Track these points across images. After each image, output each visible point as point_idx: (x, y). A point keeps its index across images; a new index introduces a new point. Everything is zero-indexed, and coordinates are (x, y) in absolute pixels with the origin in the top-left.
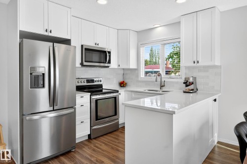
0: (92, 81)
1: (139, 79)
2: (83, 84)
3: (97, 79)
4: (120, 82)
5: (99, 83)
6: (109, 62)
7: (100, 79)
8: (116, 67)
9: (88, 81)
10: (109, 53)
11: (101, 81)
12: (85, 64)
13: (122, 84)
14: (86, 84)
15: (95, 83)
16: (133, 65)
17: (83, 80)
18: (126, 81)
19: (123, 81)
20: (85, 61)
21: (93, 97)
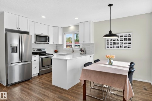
0: (41, 50)
1: (63, 49)
2: (36, 51)
3: (43, 49)
5: (44, 51)
6: (49, 41)
7: (44, 49)
8: (52, 43)
9: (39, 50)
10: (49, 37)
11: (45, 50)
12: (36, 42)
13: (56, 51)
14: (37, 51)
15: (42, 51)
16: (60, 43)
17: (36, 50)
18: (57, 50)
20: (37, 41)
21: (40, 57)
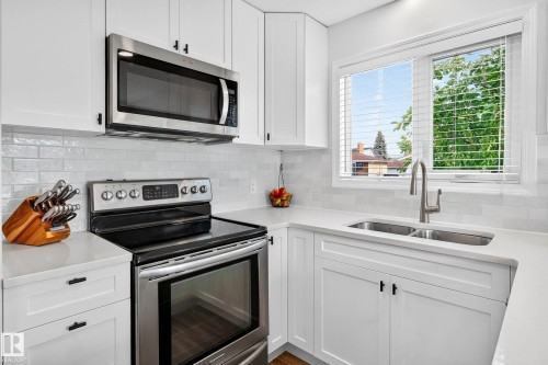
0: (172, 190)
1: (335, 184)
3: (189, 184)
4: (271, 190)
5: (199, 197)
6: (232, 121)
7: (199, 184)
8: (259, 141)
9: (150, 191)
10: (232, 85)
11: (203, 190)
12: (119, 117)
13: (278, 199)
14: (140, 202)
15: (181, 199)
17: (129, 187)
19: (281, 190)
20: (120, 109)
21: (143, 273)
